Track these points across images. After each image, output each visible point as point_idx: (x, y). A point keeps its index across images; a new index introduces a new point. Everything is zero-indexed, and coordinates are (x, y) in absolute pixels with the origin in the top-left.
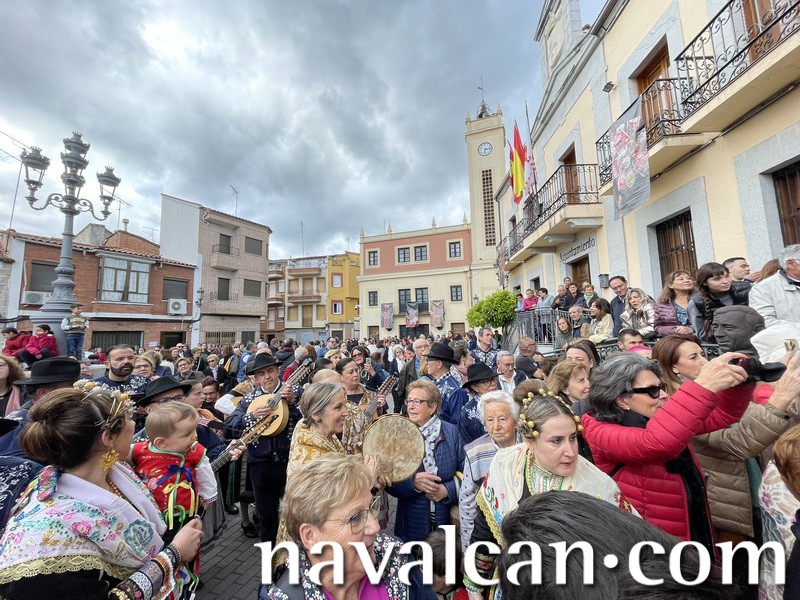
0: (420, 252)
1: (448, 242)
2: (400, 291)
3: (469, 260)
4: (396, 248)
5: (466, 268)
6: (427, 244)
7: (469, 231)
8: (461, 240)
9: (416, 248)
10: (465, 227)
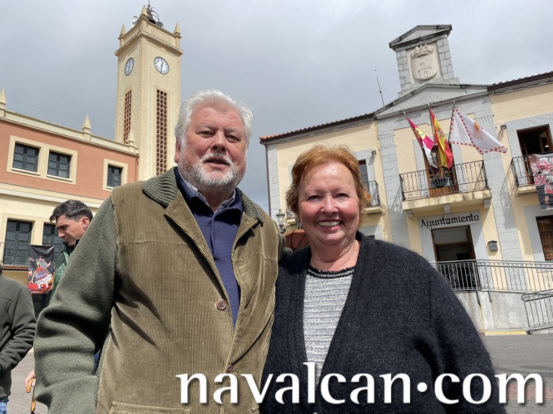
1: (107, 162)
2: (10, 221)
4: (13, 140)
6: (74, 154)
7: (137, 157)
8: (125, 166)
9: (52, 153)
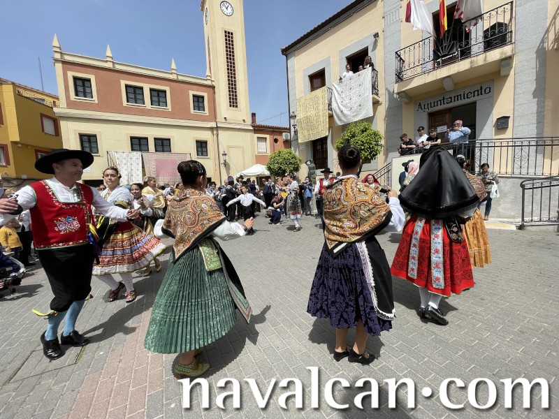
0: (158, 96)
1: (191, 93)
2: (132, 138)
3: (214, 116)
4: (123, 83)
5: (213, 124)
6: (167, 89)
7: (213, 87)
8: (205, 95)
9: (151, 90)
10: (208, 83)
